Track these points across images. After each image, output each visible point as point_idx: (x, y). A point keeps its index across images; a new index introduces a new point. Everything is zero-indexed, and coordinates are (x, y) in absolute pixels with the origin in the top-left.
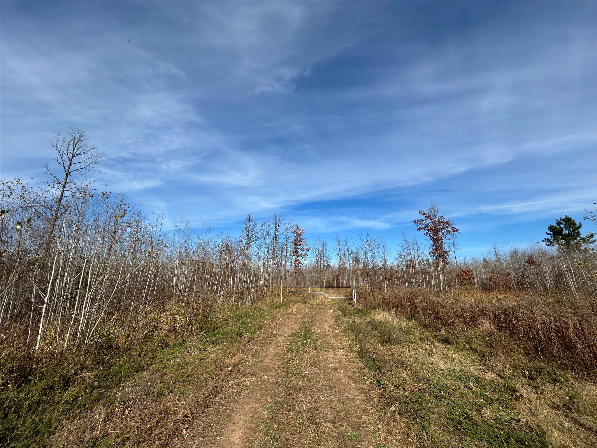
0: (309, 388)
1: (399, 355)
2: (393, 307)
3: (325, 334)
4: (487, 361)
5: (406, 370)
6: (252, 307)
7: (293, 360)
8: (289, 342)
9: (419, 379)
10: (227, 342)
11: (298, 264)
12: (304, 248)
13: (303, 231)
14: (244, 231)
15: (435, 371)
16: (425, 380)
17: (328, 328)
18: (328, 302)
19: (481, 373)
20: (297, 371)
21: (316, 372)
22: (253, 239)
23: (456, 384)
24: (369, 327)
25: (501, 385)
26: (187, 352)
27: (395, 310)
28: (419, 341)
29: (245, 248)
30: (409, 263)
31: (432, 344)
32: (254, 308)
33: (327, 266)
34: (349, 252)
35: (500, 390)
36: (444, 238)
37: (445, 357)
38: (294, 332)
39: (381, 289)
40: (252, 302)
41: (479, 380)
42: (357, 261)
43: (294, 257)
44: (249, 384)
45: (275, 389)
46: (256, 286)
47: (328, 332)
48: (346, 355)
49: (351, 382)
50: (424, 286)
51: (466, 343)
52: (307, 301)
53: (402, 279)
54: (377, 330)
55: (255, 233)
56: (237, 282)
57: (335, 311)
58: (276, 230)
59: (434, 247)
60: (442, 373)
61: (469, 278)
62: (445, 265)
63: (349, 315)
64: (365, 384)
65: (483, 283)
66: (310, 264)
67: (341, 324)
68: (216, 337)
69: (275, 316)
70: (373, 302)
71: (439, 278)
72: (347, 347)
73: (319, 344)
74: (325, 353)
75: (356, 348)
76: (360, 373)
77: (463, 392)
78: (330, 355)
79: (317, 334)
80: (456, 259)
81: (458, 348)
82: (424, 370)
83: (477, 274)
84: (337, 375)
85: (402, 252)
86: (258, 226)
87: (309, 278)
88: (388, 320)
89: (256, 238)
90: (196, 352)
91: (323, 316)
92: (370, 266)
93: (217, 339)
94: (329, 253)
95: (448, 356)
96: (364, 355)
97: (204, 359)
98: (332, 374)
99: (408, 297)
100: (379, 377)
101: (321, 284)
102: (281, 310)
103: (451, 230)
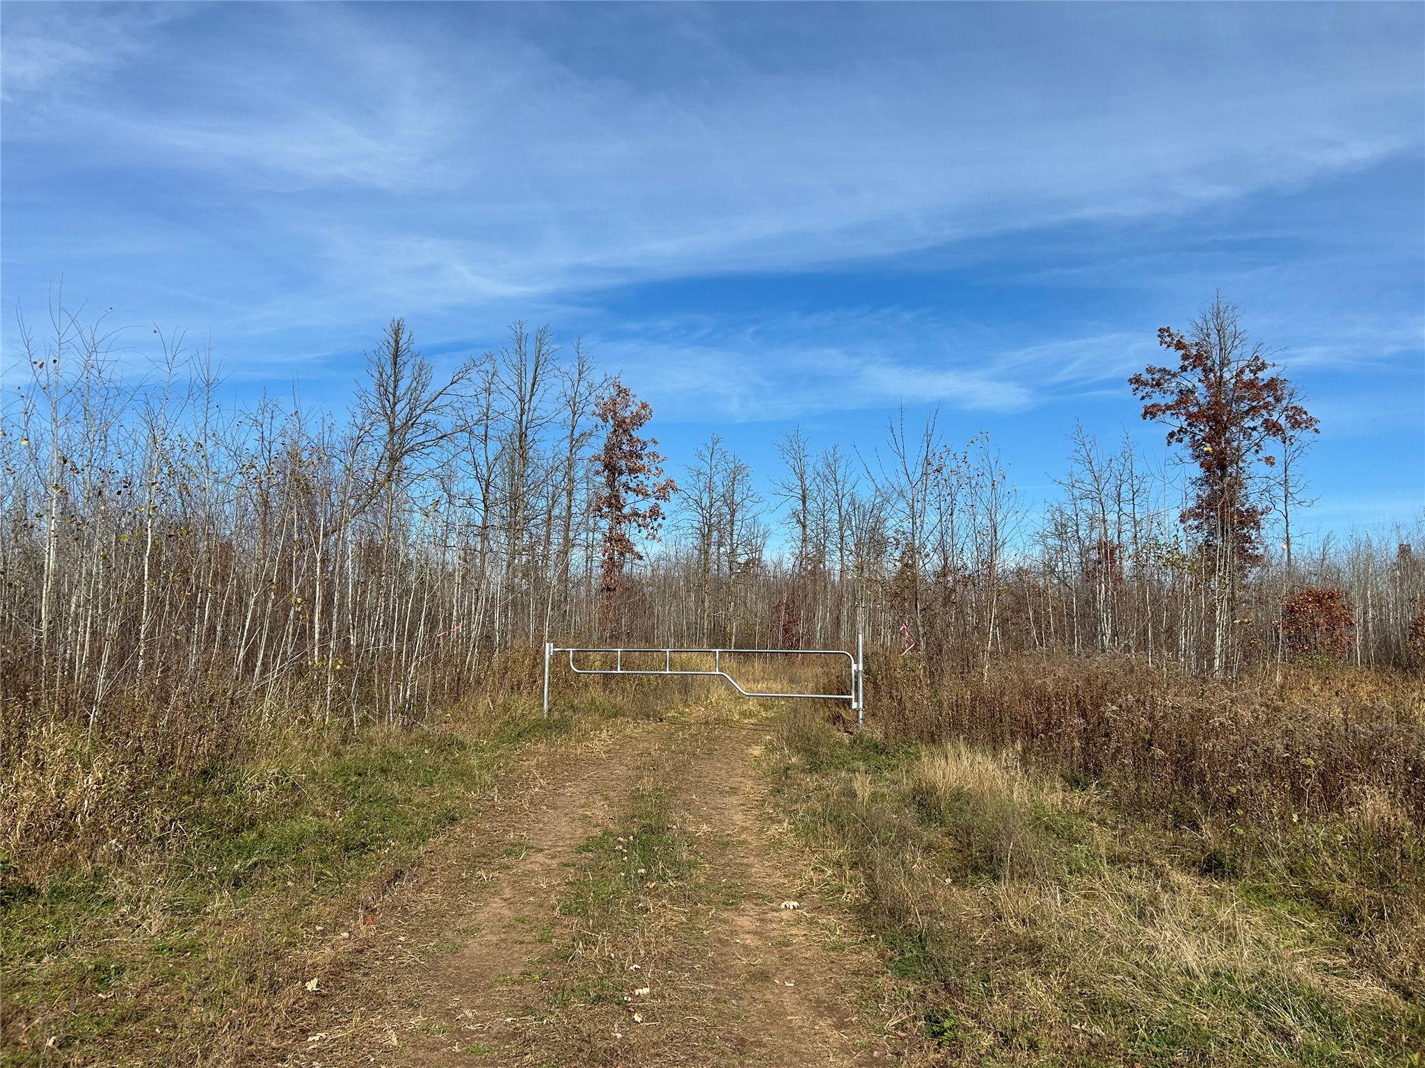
0: (652, 1051)
1: (1024, 920)
2: (1013, 733)
3: (725, 840)
4: (1362, 937)
5: (1047, 974)
6: (413, 736)
7: (589, 943)
8: (571, 875)
9: (1095, 1007)
10: (301, 879)
11: (622, 554)
12: (650, 483)
13: (644, 406)
14: (373, 402)
15: (1158, 977)
16: (1118, 1010)
17: (739, 818)
18: (743, 714)
19: (1333, 981)
20: (603, 986)
21: (681, 990)
22: (414, 436)
23: (1236, 1024)
24: (911, 813)
25: (1399, 1021)
26: (116, 922)
27: (1019, 747)
28: (1105, 868)
29: (381, 478)
30: (1094, 555)
31: (1157, 876)
32: (424, 739)
33: (747, 564)
34: (845, 505)
35: (1394, 1040)
36: (1249, 457)
37: (1201, 923)
38: (598, 832)
39: (968, 662)
40: (413, 712)
41: (1323, 1006)
42: (875, 543)
43: (604, 524)
44: (396, 1043)
45: (507, 1057)
46: (431, 642)
47: (740, 833)
48: (812, 922)
49: (824, 1024)
50: (1146, 649)
51: (1291, 871)
52: (655, 711)
53: (1060, 621)
54: (942, 823)
55: (425, 411)
56: (344, 630)
57: (771, 749)
58: (522, 400)
59: (1205, 492)
60: (1186, 984)
61: (1333, 622)
62: (1241, 568)
63: (830, 764)
64: (881, 1031)
65: (1384, 644)
66: (672, 553)
67: (796, 802)
68: (249, 857)
69: (512, 771)
70: (931, 712)
71: (1211, 620)
72: (815, 889)
73: (702, 880)
74: (725, 915)
75: (851, 895)
76: (862, 988)
77: (1258, 1050)
78: (744, 922)
79: (692, 841)
80: (1288, 543)
81: (1257, 890)
82: (1117, 973)
83: (1366, 607)
84: (769, 996)
85: (1069, 511)
86: (438, 380)
87: (667, 615)
88: (987, 784)
89: (433, 434)
90: (156, 922)
91: (721, 769)
92: (930, 564)
93: (255, 864)
94: (756, 508)
95: (1215, 922)
96: (884, 919)
97: (194, 948)
98: (748, 996)
99: (1076, 695)
100: (938, 1005)
101: (718, 637)
102: (542, 747)
103: (1282, 421)
